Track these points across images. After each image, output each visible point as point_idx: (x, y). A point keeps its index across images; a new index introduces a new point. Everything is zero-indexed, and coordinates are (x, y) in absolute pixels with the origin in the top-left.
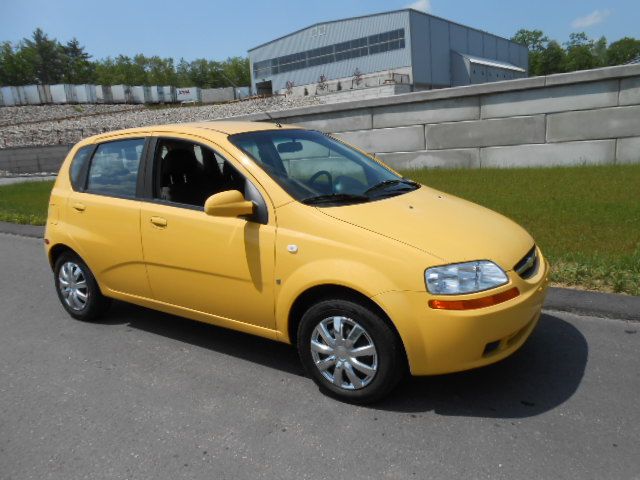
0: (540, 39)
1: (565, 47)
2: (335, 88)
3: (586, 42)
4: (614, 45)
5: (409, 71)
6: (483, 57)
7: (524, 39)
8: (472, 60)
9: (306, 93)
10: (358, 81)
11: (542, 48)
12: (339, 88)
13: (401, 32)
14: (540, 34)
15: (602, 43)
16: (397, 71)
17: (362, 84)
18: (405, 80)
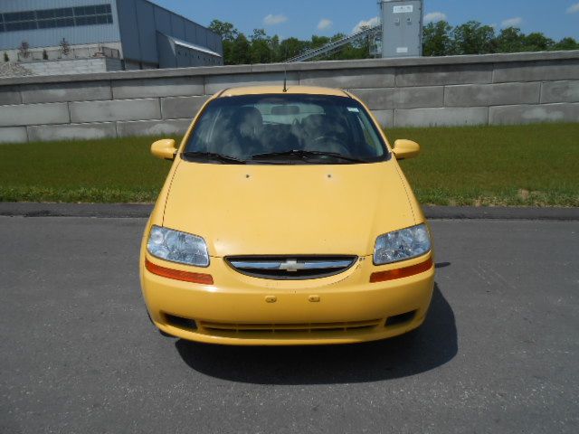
0: (231, 30)
1: (249, 40)
2: (41, 56)
3: (264, 37)
4: (284, 42)
5: (118, 46)
6: (185, 40)
7: (220, 29)
8: (177, 43)
9: (7, 59)
10: (66, 51)
11: (232, 38)
12: (45, 57)
13: (108, 7)
14: (231, 26)
15: (276, 39)
16: (106, 45)
17: (71, 55)
18: (115, 56)
